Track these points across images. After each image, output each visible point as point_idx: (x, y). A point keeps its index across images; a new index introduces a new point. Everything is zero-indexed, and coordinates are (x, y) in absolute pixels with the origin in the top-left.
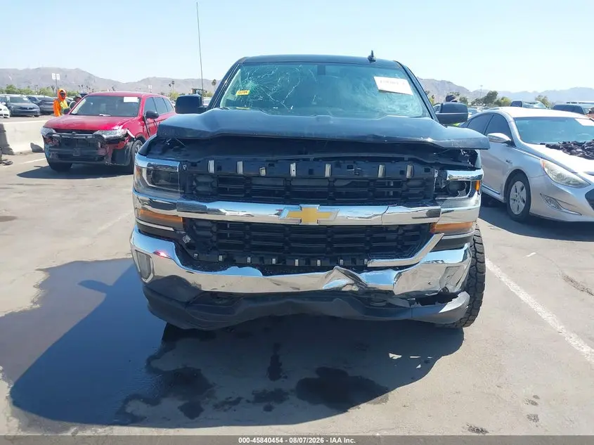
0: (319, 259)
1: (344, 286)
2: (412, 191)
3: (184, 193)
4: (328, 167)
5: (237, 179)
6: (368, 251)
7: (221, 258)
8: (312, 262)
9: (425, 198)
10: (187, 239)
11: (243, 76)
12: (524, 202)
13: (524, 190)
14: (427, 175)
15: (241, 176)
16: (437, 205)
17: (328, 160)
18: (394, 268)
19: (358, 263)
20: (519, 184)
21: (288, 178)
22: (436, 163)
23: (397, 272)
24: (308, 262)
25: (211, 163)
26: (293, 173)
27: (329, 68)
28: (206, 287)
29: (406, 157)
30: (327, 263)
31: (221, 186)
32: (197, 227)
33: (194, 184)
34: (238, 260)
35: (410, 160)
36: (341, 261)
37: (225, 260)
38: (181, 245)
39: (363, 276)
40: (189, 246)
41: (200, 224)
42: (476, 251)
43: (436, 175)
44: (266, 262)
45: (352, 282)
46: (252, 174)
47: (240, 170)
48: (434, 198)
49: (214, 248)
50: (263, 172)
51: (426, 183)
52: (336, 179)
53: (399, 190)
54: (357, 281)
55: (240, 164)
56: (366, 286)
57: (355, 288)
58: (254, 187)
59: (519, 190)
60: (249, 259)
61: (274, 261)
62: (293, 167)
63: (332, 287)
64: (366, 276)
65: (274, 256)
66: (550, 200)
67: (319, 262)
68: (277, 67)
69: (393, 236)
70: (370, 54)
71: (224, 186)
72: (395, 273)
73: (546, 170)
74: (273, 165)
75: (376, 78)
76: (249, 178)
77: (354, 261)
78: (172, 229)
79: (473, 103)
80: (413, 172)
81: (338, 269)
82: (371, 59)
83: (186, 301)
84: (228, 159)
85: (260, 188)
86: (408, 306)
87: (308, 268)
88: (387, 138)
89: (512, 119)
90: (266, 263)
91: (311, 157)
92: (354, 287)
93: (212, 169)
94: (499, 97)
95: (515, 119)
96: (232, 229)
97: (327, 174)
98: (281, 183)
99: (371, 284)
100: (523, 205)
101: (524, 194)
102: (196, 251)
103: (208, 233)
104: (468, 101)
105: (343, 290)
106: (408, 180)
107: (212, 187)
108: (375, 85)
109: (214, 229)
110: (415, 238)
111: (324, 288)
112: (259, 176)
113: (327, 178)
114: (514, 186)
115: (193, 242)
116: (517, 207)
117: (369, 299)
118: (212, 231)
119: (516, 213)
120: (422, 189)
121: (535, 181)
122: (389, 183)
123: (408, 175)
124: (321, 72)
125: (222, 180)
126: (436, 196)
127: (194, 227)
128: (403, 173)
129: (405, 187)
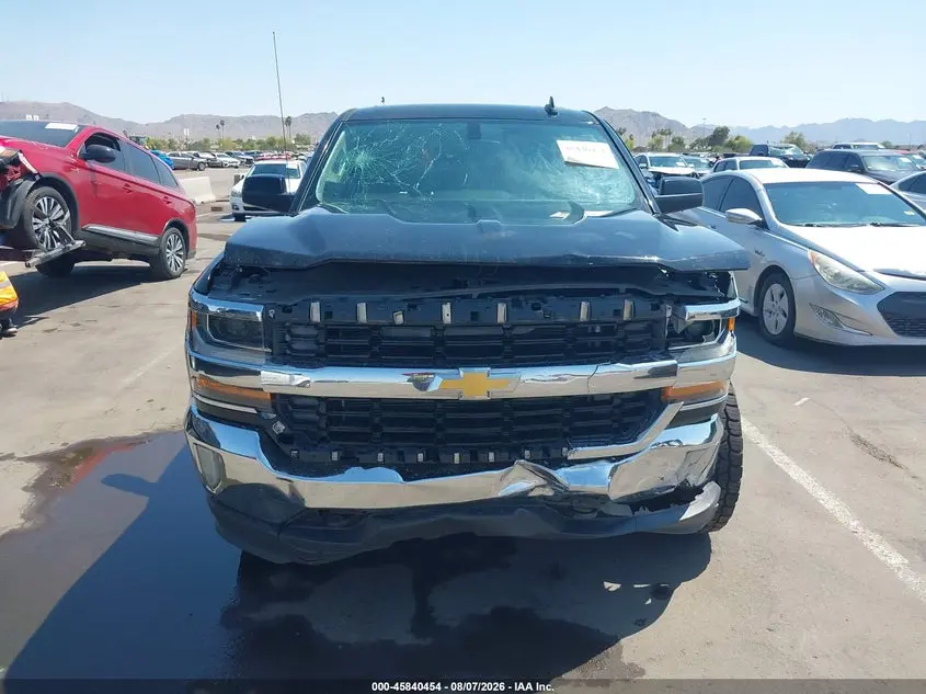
0: (491, 451)
1: (532, 490)
2: (631, 339)
3: (272, 354)
4: (502, 308)
5: (357, 330)
6: (566, 435)
7: (335, 456)
8: (481, 457)
9: (652, 349)
10: (280, 427)
11: (350, 144)
12: (785, 315)
13: (785, 296)
14: (656, 315)
15: (363, 325)
16: (671, 358)
17: (501, 296)
18: (609, 459)
19: (554, 454)
20: (777, 288)
21: (437, 327)
22: (668, 295)
23: (613, 465)
24: (474, 456)
25: (316, 307)
26: (447, 319)
27: (485, 128)
28: (313, 502)
29: (622, 287)
30: (505, 456)
31: (331, 341)
32: (295, 406)
33: (288, 338)
34: (363, 458)
35: (628, 291)
36: (527, 453)
37: (341, 458)
38: (269, 437)
39: (561, 474)
40: (284, 438)
41: (298, 402)
42: (728, 419)
43: (669, 314)
44: (409, 459)
45: (543, 482)
46: (382, 322)
47: (363, 317)
48: (666, 349)
49: (323, 439)
50: (399, 319)
51: (652, 327)
52: (514, 326)
53: (611, 339)
54: (551, 480)
55: (362, 308)
56: (566, 489)
57: (549, 492)
58: (385, 343)
59: (776, 297)
60: (381, 455)
61: (421, 457)
62: (447, 309)
63: (513, 491)
64: (565, 473)
65: (420, 449)
66: (826, 313)
67: (491, 456)
68: (403, 128)
69: (605, 409)
70: (548, 102)
71: (336, 342)
72: (609, 467)
73: (817, 267)
74: (414, 307)
75: (559, 142)
76: (377, 327)
77: (546, 451)
78: (253, 411)
79: (692, 146)
80: (634, 311)
81: (520, 464)
82: (550, 110)
83: (279, 521)
84: (342, 299)
85: (396, 343)
86: (629, 514)
87: (473, 466)
88: (591, 259)
89: (762, 187)
90: (407, 462)
91: (475, 292)
92: (547, 490)
93: (316, 316)
94: (732, 135)
95: (767, 186)
96: (350, 410)
97: (501, 318)
98: (427, 333)
99: (574, 486)
100: (785, 320)
101: (784, 304)
102: (295, 446)
103: (312, 416)
104: (685, 142)
105: (531, 494)
106: (628, 322)
107: (318, 343)
108: (559, 154)
109: (323, 410)
110: (638, 412)
111: (500, 494)
112: (393, 325)
113: (500, 325)
114: (769, 291)
115: (289, 432)
116: (774, 323)
117: (569, 508)
118: (318, 414)
119: (773, 332)
120: (648, 336)
121: (801, 284)
122: (593, 329)
123: (626, 315)
124: (474, 134)
125: (332, 333)
126: (668, 345)
127: (290, 408)
128: (618, 313)
129: (620, 335)
